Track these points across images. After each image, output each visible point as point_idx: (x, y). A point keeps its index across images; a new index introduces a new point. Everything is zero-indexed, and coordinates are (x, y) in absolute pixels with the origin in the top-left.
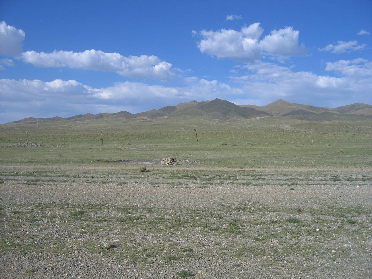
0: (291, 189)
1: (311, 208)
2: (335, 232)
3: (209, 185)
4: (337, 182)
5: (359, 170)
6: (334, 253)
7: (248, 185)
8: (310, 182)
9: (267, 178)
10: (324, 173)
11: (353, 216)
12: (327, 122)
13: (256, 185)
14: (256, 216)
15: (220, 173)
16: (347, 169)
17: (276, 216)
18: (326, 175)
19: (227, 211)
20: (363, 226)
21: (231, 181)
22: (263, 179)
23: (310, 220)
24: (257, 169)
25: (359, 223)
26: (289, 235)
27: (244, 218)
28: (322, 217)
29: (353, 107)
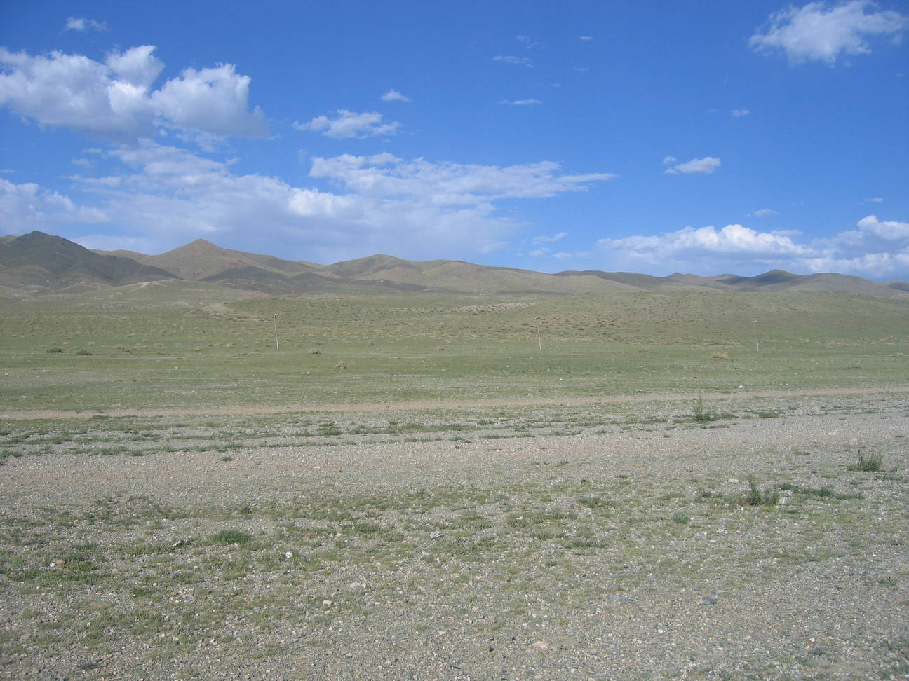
0: (226, 460)
1: (273, 504)
2: (331, 556)
3: (12, 459)
4: (333, 438)
5: (382, 407)
6: (327, 608)
7: (117, 452)
8: (270, 441)
9: (167, 434)
10: (304, 418)
11: (370, 516)
12: (310, 298)
13: (137, 454)
14: (137, 533)
15: (42, 427)
16: (356, 407)
17: (187, 530)
18: (308, 423)
19: (61, 525)
20: (391, 537)
21: (73, 445)
22: (156, 438)
23: (272, 533)
24: (139, 413)
25: (381, 532)
26: (220, 574)
27: (106, 539)
28: (299, 523)
29: (369, 263)
